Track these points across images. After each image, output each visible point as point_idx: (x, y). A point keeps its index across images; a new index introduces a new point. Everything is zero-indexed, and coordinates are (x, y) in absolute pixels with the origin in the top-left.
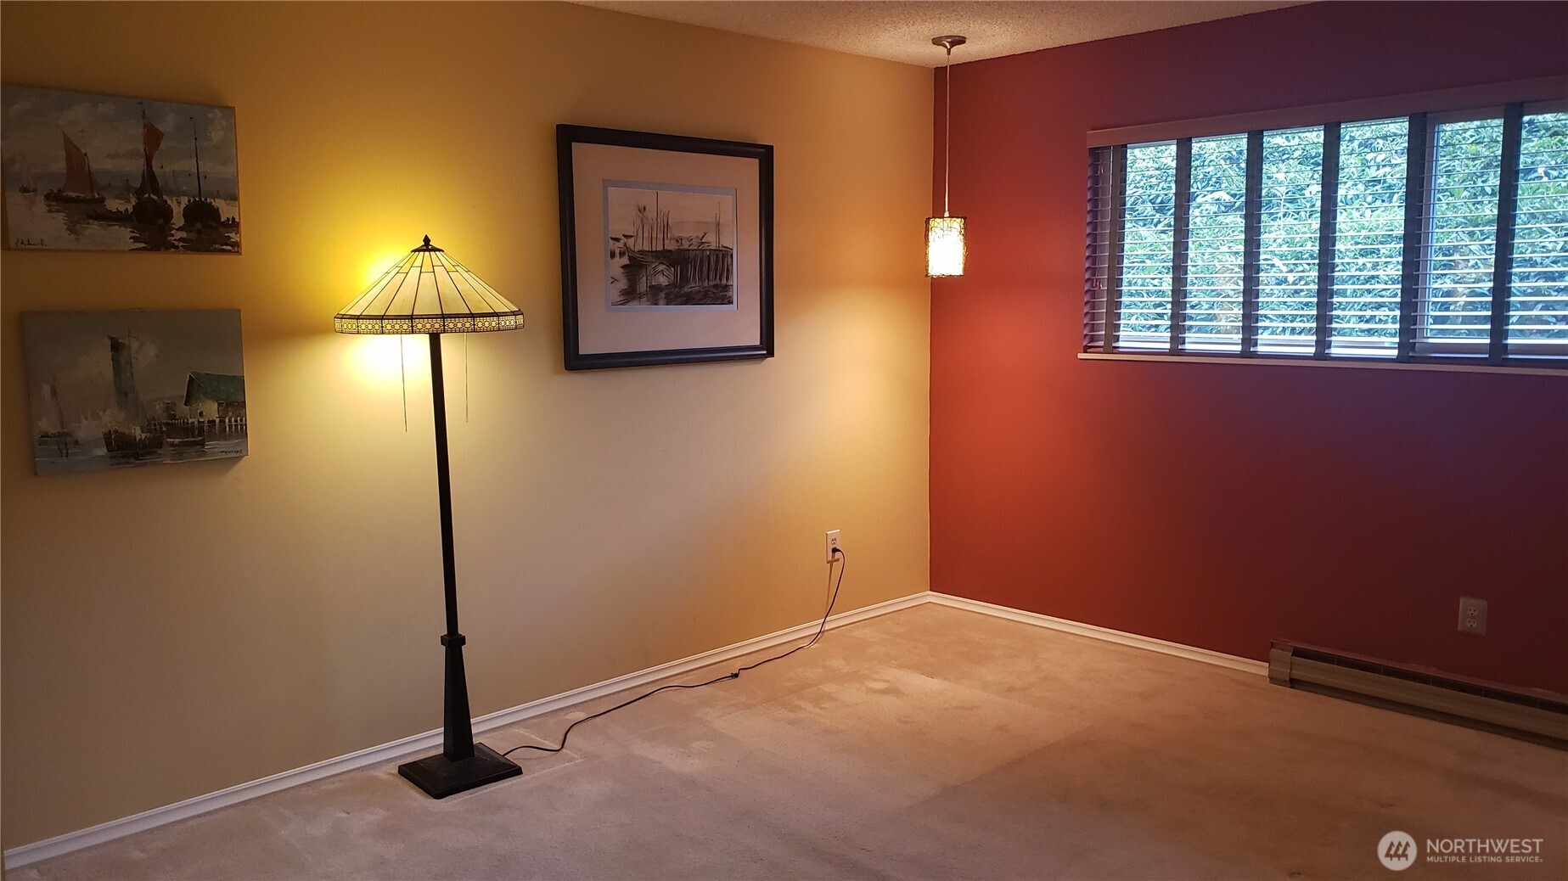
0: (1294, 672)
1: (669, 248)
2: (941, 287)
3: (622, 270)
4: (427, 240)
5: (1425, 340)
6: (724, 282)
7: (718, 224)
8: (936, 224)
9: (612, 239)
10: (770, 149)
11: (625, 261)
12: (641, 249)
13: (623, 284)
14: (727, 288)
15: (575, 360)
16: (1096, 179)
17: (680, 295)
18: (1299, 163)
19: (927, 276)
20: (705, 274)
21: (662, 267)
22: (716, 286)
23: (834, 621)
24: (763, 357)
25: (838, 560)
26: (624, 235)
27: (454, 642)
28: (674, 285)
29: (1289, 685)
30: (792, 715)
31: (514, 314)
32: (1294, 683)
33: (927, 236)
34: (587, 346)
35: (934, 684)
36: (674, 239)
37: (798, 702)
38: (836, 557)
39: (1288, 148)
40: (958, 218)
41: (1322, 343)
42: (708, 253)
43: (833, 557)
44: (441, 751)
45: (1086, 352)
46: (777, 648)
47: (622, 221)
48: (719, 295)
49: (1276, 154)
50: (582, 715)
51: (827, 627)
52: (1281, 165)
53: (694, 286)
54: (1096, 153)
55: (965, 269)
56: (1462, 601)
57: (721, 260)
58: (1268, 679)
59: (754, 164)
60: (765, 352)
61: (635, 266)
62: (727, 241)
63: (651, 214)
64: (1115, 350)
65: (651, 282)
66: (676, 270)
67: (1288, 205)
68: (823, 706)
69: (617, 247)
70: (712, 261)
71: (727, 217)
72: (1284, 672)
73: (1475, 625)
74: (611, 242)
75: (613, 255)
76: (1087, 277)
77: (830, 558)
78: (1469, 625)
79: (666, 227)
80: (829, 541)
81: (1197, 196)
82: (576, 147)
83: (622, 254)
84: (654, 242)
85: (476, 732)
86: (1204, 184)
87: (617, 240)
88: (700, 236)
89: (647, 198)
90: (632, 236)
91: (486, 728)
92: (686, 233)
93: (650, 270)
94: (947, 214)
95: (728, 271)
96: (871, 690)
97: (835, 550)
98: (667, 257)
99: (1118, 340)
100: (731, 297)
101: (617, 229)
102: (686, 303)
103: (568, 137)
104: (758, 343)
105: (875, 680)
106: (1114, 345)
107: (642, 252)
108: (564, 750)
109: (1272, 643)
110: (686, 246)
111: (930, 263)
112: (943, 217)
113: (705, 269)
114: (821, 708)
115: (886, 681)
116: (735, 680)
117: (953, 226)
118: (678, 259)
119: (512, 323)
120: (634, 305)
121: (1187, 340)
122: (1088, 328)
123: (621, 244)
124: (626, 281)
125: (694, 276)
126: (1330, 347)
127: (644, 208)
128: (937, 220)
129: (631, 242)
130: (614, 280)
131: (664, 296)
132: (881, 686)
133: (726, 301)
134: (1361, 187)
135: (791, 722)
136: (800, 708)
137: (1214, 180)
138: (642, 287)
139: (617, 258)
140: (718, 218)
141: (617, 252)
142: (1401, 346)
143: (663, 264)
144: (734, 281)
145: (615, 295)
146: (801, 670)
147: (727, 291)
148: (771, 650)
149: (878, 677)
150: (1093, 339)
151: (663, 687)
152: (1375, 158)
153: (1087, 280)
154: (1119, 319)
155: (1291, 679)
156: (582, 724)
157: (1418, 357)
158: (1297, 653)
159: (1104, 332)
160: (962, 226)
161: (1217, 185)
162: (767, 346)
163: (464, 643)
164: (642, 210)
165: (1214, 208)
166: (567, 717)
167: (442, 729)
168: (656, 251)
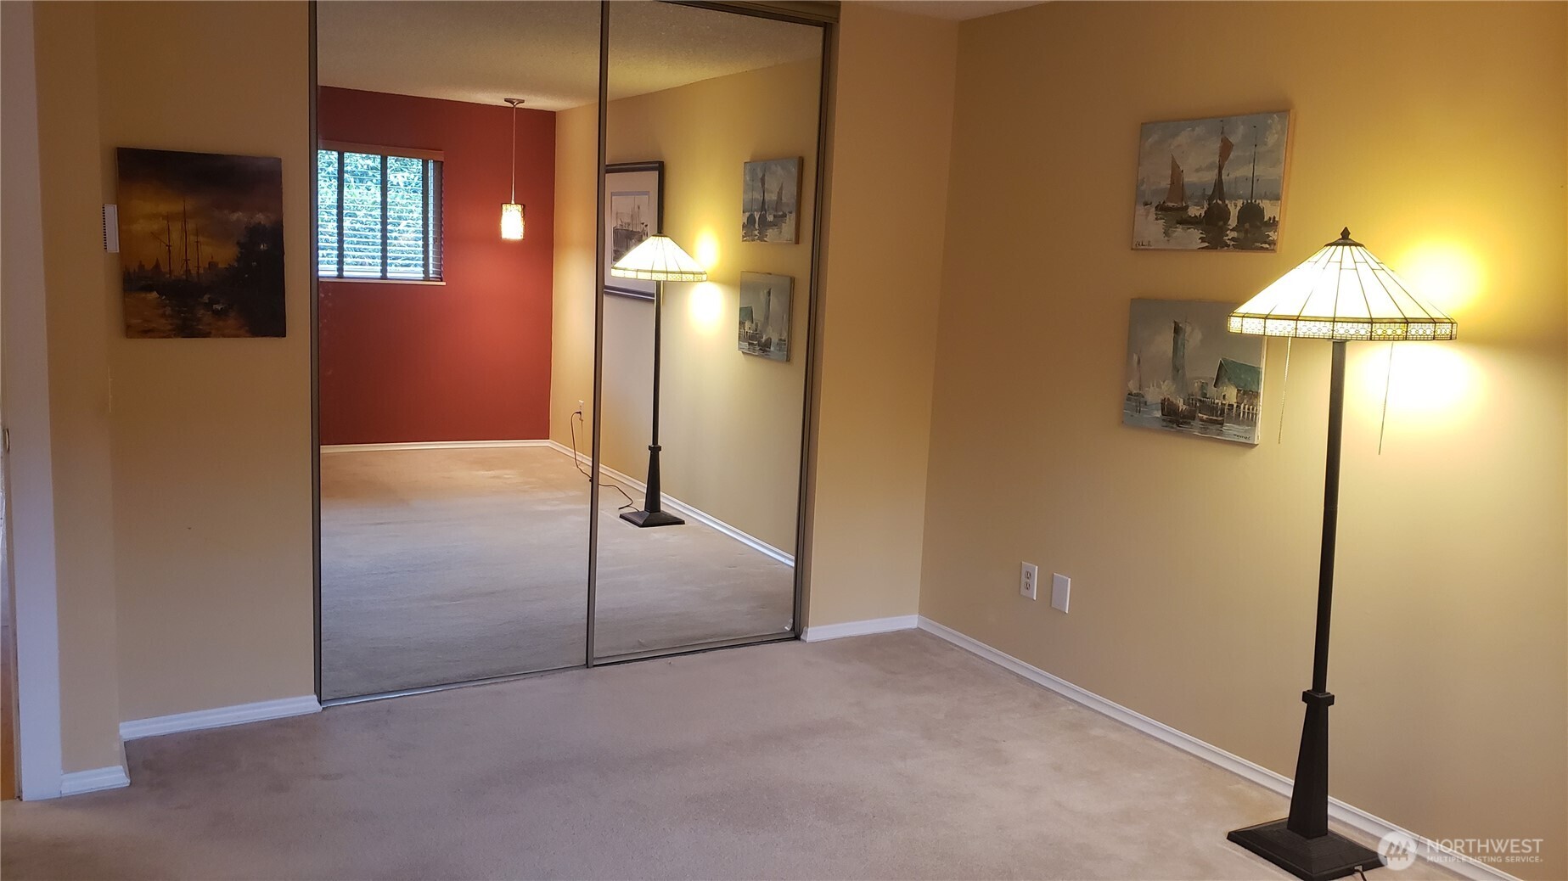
4: (1345, 233)
27: (1321, 702)
94: (513, 202)
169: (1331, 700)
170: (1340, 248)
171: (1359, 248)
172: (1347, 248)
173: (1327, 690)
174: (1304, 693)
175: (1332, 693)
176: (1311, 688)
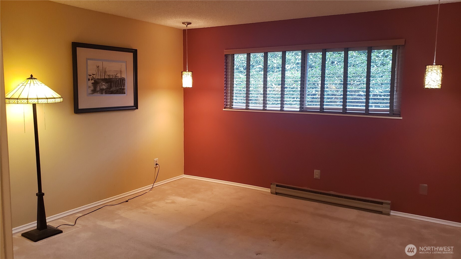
0: (276, 191)
1: (106, 78)
2: (186, 90)
3: (92, 84)
4: (32, 76)
5: (306, 106)
6: (123, 87)
7: (121, 71)
8: (184, 73)
9: (89, 75)
10: (136, 50)
11: (93, 81)
12: (98, 78)
13: (92, 88)
14: (124, 89)
15: (77, 111)
16: (227, 63)
17: (109, 91)
18: (280, 58)
19: (182, 87)
20: (117, 85)
21: (104, 83)
22: (120, 89)
23: (156, 185)
24: (135, 109)
25: (157, 167)
26: (92, 74)
27: (40, 195)
28: (108, 88)
29: (275, 194)
30: (144, 211)
31: (60, 98)
32: (277, 193)
33: (182, 76)
34: (81, 107)
35: (185, 200)
36: (108, 75)
37: (146, 207)
38: (157, 166)
39: (277, 54)
40: (190, 72)
41: (282, 107)
42: (118, 79)
43: (156, 166)
44: (36, 228)
45: (225, 109)
46: (139, 193)
47: (92, 70)
48: (121, 91)
49: (274, 55)
50: (80, 215)
51: (154, 186)
52: (276, 59)
53: (113, 89)
54: (226, 56)
55: (193, 86)
56: (315, 170)
57: (122, 81)
58: (270, 193)
59: (131, 55)
60: (135, 108)
61: (96, 83)
62: (124, 76)
63: (101, 68)
64: (232, 108)
65: (101, 88)
66: (108, 84)
67: (277, 69)
68: (153, 208)
69: (90, 77)
70: (119, 82)
71: (124, 69)
72: (274, 191)
73: (318, 177)
74: (89, 76)
75: (89, 80)
76: (225, 89)
77: (155, 167)
78: (316, 177)
79: (105, 72)
80: (155, 161)
81: (254, 66)
82: (78, 49)
83: (92, 80)
84: (102, 76)
85: (48, 221)
86: (256, 63)
87: (90, 75)
88: (116, 75)
89: (100, 64)
90: (95, 74)
91: (51, 220)
92: (111, 74)
93: (100, 84)
94: (187, 71)
95: (124, 84)
96: (167, 203)
97: (156, 164)
98: (106, 80)
99: (233, 106)
100: (125, 92)
101: (90, 72)
102: (111, 93)
103: (75, 46)
104: (133, 105)
105: (168, 200)
106: (232, 107)
107: (98, 79)
108: (76, 225)
109: (271, 183)
110: (111, 77)
111: (183, 84)
112: (186, 71)
113: (117, 84)
114: (153, 209)
115: (172, 200)
116: (127, 202)
117: (189, 74)
118: (109, 81)
119: (59, 100)
120: (95, 94)
121: (250, 106)
122: (225, 102)
123: (91, 77)
124: (93, 87)
125: (114, 86)
126: (284, 108)
127: (99, 66)
128: (185, 72)
129: (94, 76)
130: (89, 87)
131: (104, 92)
132: (170, 201)
133: (123, 93)
134: (295, 65)
135: (144, 213)
136: (146, 209)
137: (259, 61)
138: (98, 89)
139: (90, 81)
140: (121, 69)
141: (90, 79)
142: (300, 108)
143: (104, 82)
144: (126, 87)
145: (90, 91)
146: (146, 198)
147: (124, 90)
148: (137, 194)
149: (169, 199)
150: (227, 105)
151: (105, 205)
152: (298, 57)
153: (225, 90)
154: (233, 100)
155: (276, 193)
156: (81, 217)
157: (304, 111)
158: (277, 186)
159: (229, 104)
160: (192, 74)
161: (260, 63)
162: (136, 106)
163: (44, 195)
164: (98, 67)
165: (259, 70)
166: (76, 216)
167: (36, 221)
168: (102, 79)
169: (43, 194)
170: (30, 80)
171: (35, 80)
172: (32, 80)
173: (42, 192)
174: (36, 194)
175: (43, 192)
176: (38, 192)
